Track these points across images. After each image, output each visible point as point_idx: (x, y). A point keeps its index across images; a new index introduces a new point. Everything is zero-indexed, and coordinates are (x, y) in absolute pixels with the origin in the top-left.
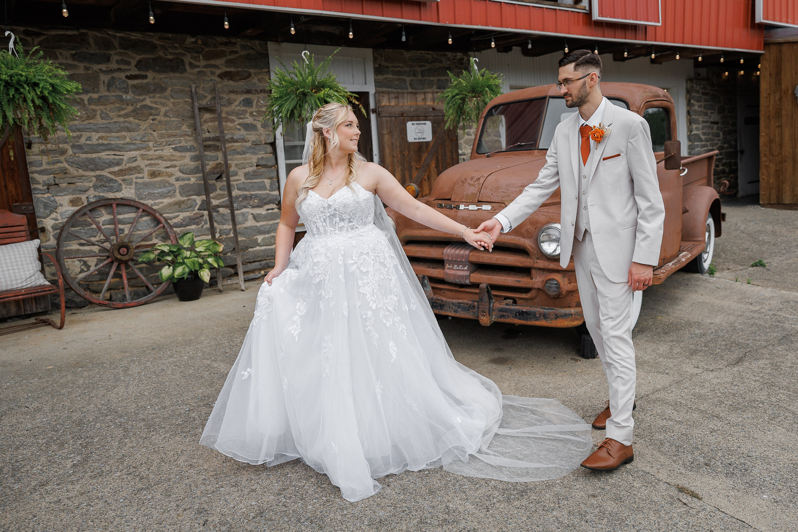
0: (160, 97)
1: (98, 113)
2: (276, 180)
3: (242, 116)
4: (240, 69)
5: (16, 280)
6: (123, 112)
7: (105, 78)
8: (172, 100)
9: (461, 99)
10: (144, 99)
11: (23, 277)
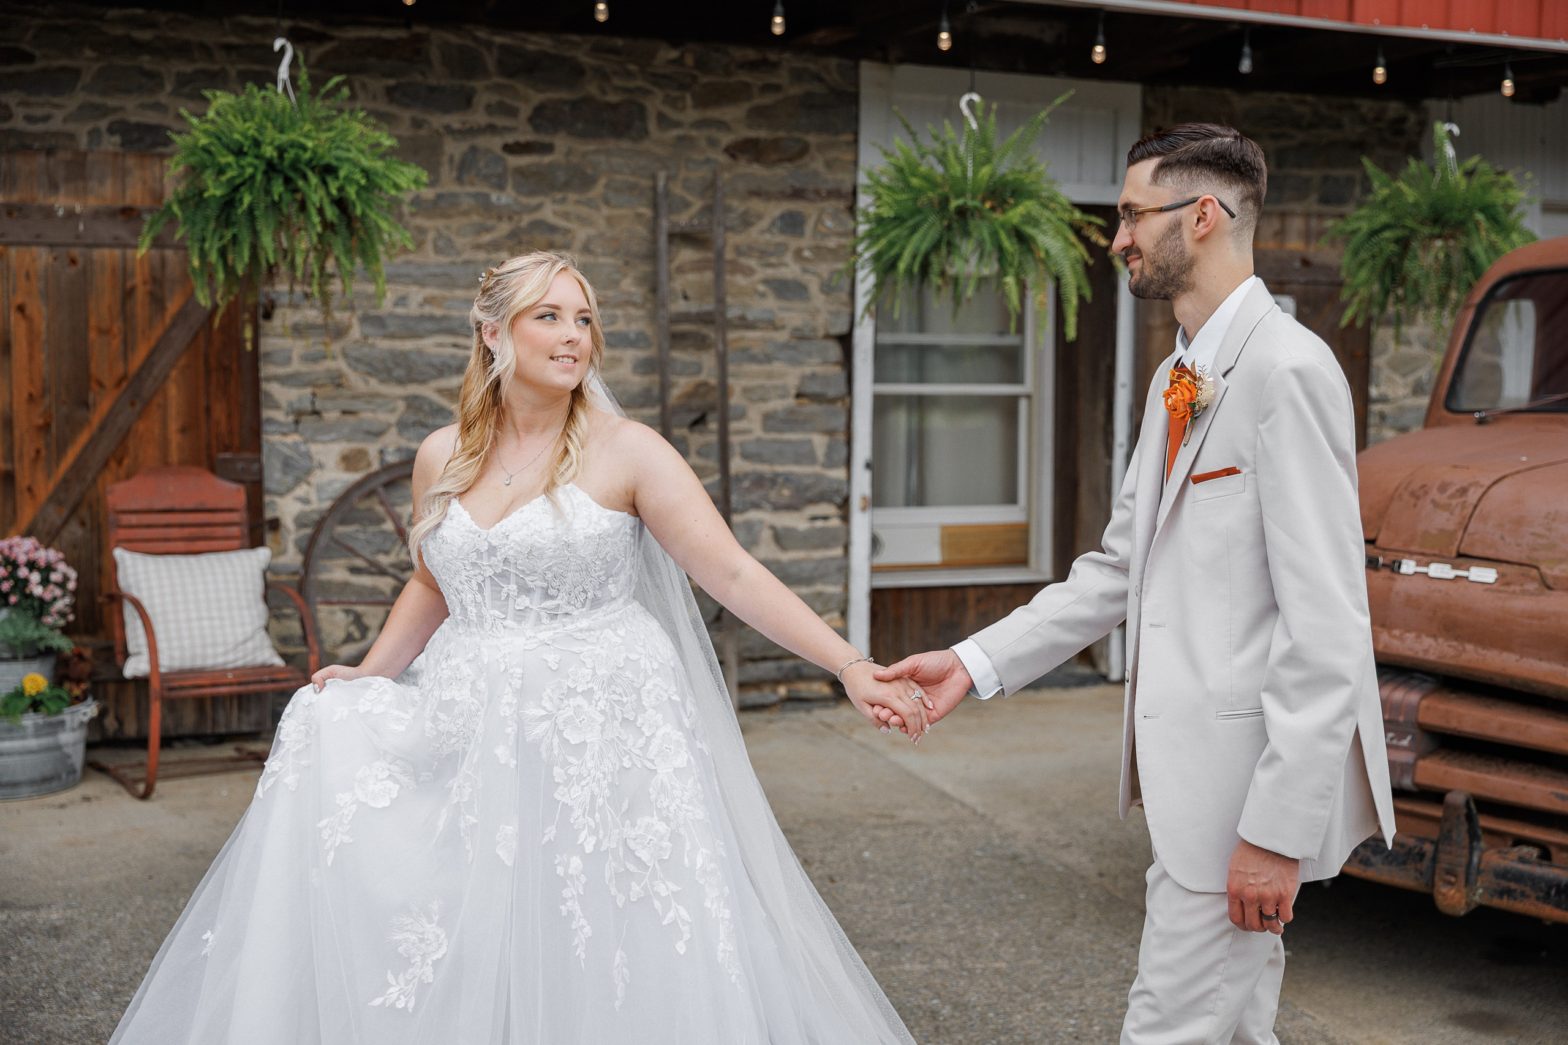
0: (578, 202)
1: (431, 236)
2: (841, 438)
3: (773, 260)
4: (781, 134)
5: (215, 645)
6: (486, 238)
7: (454, 148)
8: (605, 211)
9: (1397, 241)
10: (538, 207)
11: (230, 639)
